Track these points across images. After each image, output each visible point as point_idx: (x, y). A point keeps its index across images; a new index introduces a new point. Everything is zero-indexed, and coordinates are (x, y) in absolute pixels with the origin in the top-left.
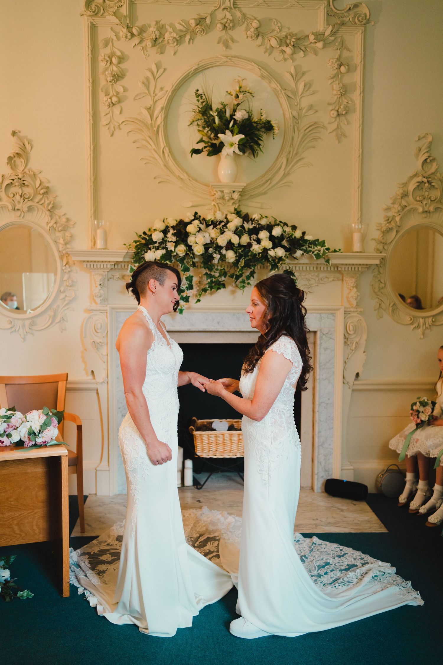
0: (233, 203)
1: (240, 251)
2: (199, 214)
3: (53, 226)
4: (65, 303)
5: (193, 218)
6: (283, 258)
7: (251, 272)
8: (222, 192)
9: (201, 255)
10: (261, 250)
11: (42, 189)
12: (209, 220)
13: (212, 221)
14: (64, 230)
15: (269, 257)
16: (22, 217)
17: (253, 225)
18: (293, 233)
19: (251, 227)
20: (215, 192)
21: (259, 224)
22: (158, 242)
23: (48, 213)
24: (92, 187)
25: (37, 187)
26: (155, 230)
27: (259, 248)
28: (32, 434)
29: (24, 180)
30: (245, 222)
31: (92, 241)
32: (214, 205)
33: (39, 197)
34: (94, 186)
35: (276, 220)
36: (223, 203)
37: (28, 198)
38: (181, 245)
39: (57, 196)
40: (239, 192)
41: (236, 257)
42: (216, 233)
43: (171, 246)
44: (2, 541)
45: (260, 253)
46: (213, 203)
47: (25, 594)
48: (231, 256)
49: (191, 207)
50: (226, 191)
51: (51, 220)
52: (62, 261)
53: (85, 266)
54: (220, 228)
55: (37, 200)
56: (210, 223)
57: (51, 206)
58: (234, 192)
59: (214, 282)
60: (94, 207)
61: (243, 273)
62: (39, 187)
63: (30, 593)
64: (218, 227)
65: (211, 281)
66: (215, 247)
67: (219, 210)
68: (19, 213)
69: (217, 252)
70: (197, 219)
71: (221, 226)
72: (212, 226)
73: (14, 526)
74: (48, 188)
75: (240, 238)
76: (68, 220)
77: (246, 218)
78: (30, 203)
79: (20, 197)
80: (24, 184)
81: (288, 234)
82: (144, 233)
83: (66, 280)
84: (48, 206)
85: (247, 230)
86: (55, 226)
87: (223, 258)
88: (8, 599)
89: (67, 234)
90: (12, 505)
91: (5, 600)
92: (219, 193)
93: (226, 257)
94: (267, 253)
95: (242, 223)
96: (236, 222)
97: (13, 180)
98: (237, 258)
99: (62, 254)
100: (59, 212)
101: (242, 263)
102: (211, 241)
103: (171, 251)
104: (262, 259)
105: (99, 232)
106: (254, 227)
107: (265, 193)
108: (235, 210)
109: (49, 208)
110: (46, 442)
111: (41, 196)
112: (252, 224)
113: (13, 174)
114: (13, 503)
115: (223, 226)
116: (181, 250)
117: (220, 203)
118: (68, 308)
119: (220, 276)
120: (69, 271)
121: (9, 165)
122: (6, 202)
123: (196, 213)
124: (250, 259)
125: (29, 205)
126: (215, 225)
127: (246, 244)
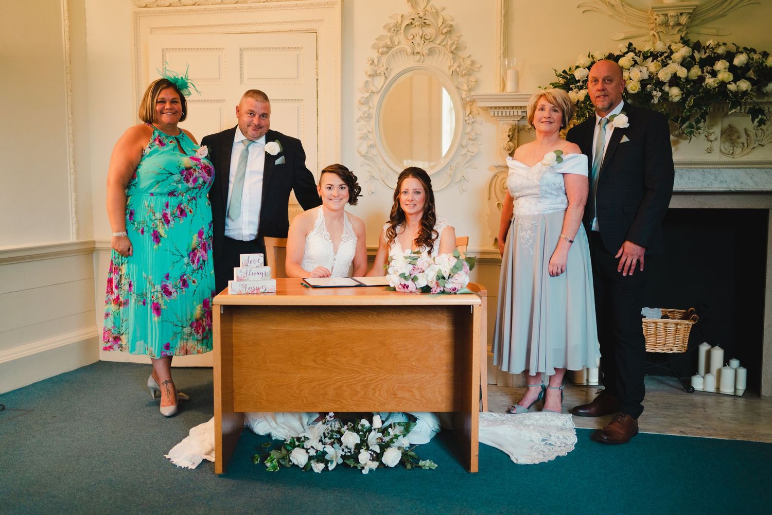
0: (679, 31)
1: (689, 86)
2: (634, 46)
3: (456, 70)
4: (467, 159)
5: (627, 50)
6: (749, 91)
7: (702, 113)
8: (666, 15)
9: (636, 94)
10: (718, 84)
11: (445, 27)
12: (648, 51)
13: (651, 53)
14: (468, 74)
15: (728, 92)
16: (421, 62)
17: (707, 54)
18: (764, 60)
19: (704, 56)
20: (657, 17)
21: (715, 53)
22: (582, 80)
23: (451, 55)
24: (503, 22)
25: (439, 26)
26: (577, 67)
27: (714, 81)
28: (440, 277)
29: (425, 19)
30: (695, 51)
31: (500, 86)
32: (654, 35)
33: (441, 37)
34: (505, 20)
35: (737, 48)
36: (666, 31)
37: (429, 39)
39: (461, 36)
40: (689, 13)
41: (682, 94)
42: (656, 67)
44: (400, 405)
45: (716, 88)
46: (652, 32)
47: (427, 464)
48: (675, 93)
49: (622, 39)
50: (671, 13)
51: (454, 63)
52: (465, 110)
53: (492, 114)
54: (662, 60)
55: (438, 41)
56: (649, 54)
57: (454, 47)
58: (681, 14)
60: (503, 46)
61: (691, 115)
62: (441, 26)
63: (433, 463)
64: (659, 59)
66: (654, 84)
67: (660, 41)
68: (418, 57)
69: (658, 89)
70: (632, 51)
71: (663, 57)
72: (651, 58)
73: (414, 389)
74: (451, 26)
75: (689, 70)
76: (473, 63)
77: (697, 46)
78: (431, 45)
79: (420, 38)
80: (425, 23)
81: (756, 63)
82: (564, 72)
83: (469, 133)
84: (451, 47)
85: (697, 60)
86: (458, 70)
87: (665, 97)
88: (409, 466)
89: (472, 79)
90: (414, 366)
91: (406, 467)
92: (662, 17)
93: (670, 95)
94: (726, 87)
95: (691, 53)
96: (682, 51)
97: (413, 19)
98: (684, 96)
99: (465, 103)
100: (463, 54)
101: (690, 101)
102: (649, 76)
104: (718, 96)
105: (510, 73)
106: (709, 57)
107: (723, 15)
108: (682, 38)
109: (453, 49)
110: (456, 288)
111: (444, 37)
112: (705, 53)
113: (414, 13)
114: (414, 364)
115: (666, 57)
117: (662, 32)
118: (470, 166)
120: (473, 122)
121: (409, 3)
122: (405, 45)
123: (630, 44)
124: (701, 97)
125: (430, 47)
126: (655, 57)
127: (696, 78)
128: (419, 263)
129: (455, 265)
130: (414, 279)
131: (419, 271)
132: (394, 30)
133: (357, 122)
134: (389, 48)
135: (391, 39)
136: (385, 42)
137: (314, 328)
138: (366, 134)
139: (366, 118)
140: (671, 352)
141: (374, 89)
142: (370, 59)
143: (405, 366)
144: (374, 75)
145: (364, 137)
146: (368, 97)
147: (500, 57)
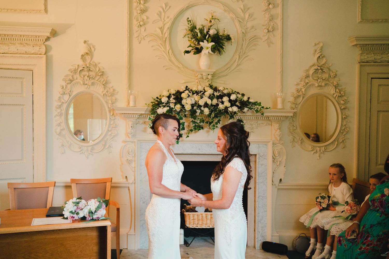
0: (208, 81)
1: (212, 108)
2: (188, 87)
3: (105, 93)
4: (112, 137)
5: (185, 89)
6: (237, 112)
7: (218, 120)
8: (202, 74)
9: (190, 110)
10: (224, 108)
11: (100, 73)
12: (194, 90)
13: (196, 91)
14: (112, 96)
15: (229, 112)
16: (88, 88)
17: (220, 94)
18: (243, 98)
19: (218, 94)
20: (198, 75)
21: (223, 93)
22: (165, 103)
23: (103, 86)
24: (128, 72)
26: (163, 96)
27: (223, 106)
28: (91, 213)
29: (90, 68)
30: (215, 92)
31: (127, 102)
32: (197, 82)
33: (98, 77)
35: (232, 91)
36: (202, 81)
37: (92, 78)
38: (178, 105)
39: (108, 77)
40: (212, 74)
41: (209, 111)
42: (198, 98)
43: (172, 105)
45: (223, 109)
46: (197, 81)
48: (206, 111)
49: (184, 83)
50: (204, 74)
51: (105, 90)
52: (110, 113)
53: (123, 116)
54: (201, 95)
55: (97, 79)
56: (195, 92)
57: (104, 82)
58: (208, 74)
59: (196, 126)
60: (128, 83)
61: (214, 121)
62: (98, 72)
65: (195, 125)
66: (197, 106)
67: (200, 85)
68: (86, 86)
69: (199, 109)
70: (187, 90)
71: (201, 94)
72: (196, 94)
74: (103, 72)
75: (212, 100)
76: (114, 90)
77: (215, 89)
78: (93, 81)
79: (87, 77)
80: (90, 70)
81: (240, 99)
82: (157, 98)
83: (112, 124)
84: (103, 82)
85: (216, 96)
86: (106, 93)
87: (202, 112)
89: (114, 98)
92: (200, 75)
93: (204, 112)
94: (228, 109)
95: (213, 92)
96: (210, 91)
97: (84, 68)
99: (110, 109)
100: (109, 86)
101: (213, 115)
102: (195, 102)
103: (172, 108)
104: (225, 113)
105: (132, 97)
107: (226, 75)
108: (209, 85)
109: (104, 83)
110: (99, 217)
111: (99, 77)
113: (84, 64)
115: (202, 94)
116: (178, 107)
118: (113, 140)
119: (200, 122)
120: (114, 119)
121: (82, 59)
122: (79, 80)
123: (187, 87)
124: (218, 113)
125: (92, 82)
126: (198, 93)
127: (215, 104)
128: (80, 205)
129: (98, 206)
130: (78, 214)
131: (79, 210)
132: (74, 72)
133: (55, 117)
134: (71, 81)
135: (72, 76)
136: (69, 77)
138: (59, 123)
139: (59, 115)
141: (63, 101)
142: (61, 86)
144: (64, 94)
145: (59, 125)
146: (60, 105)
147: (127, 88)
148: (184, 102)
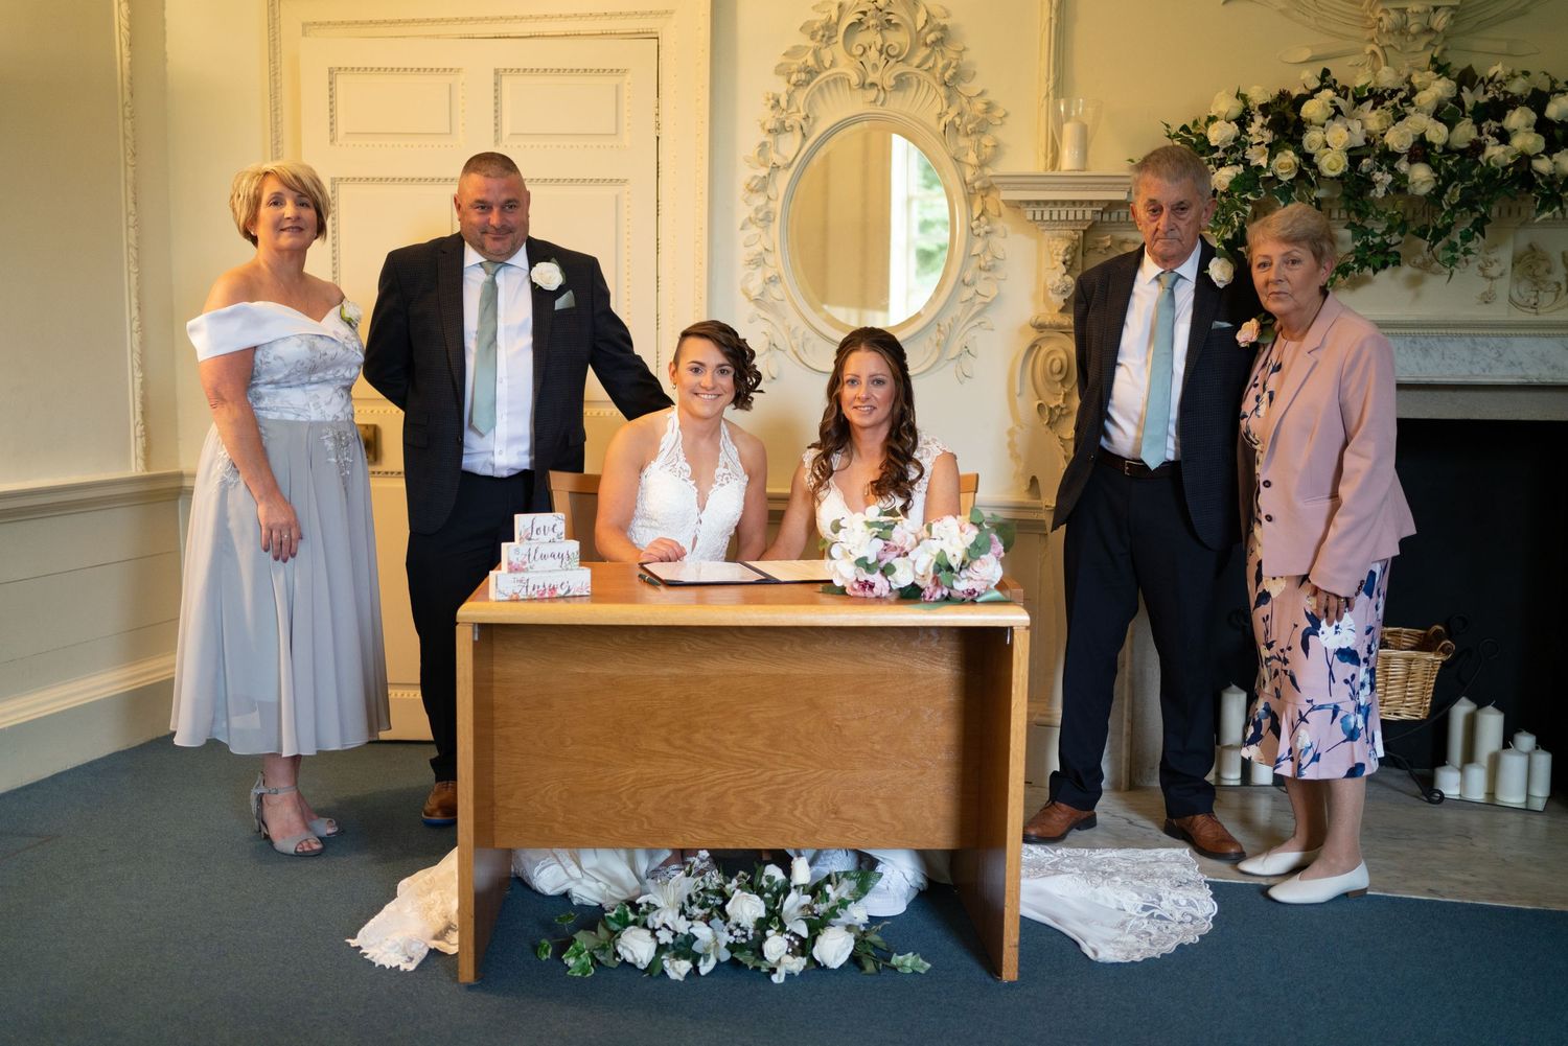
0: (1430, 44)
1: (1450, 163)
2: (1334, 75)
3: (953, 122)
4: (976, 309)
5: (1318, 84)
7: (1476, 220)
8: (1403, 11)
9: (1338, 178)
10: (1512, 157)
11: (931, 31)
12: (1363, 87)
13: (1370, 91)
14: (979, 132)
15: (1535, 176)
16: (879, 103)
17: (1490, 95)
19: (1483, 99)
20: (1383, 15)
21: (1506, 93)
22: (1222, 147)
23: (942, 90)
24: (1054, 21)
25: (918, 29)
26: (1212, 119)
27: (1504, 153)
28: (943, 567)
29: (889, 13)
30: (1464, 88)
31: (1047, 157)
32: (1373, 53)
33: (923, 52)
34: (1059, 18)
35: (1553, 82)
36: (1401, 45)
37: (897, 56)
38: (1287, 152)
39: (964, 50)
40: (1452, 8)
41: (1436, 179)
42: (1380, 120)
43: (1258, 158)
44: (849, 834)
45: (1510, 166)
46: (1370, 48)
47: (907, 961)
49: (1305, 62)
50: (1413, 8)
51: (949, 107)
52: (971, 206)
53: (1030, 217)
54: (1394, 107)
55: (916, 61)
56: (1367, 94)
57: (950, 72)
58: (1436, 9)
59: (1370, 248)
60: (1054, 70)
61: (1454, 223)
62: (923, 28)
63: (921, 961)
64: (1388, 103)
65: (1365, 245)
66: (1377, 156)
67: (1387, 65)
68: (872, 94)
69: (1384, 168)
70: (1329, 87)
71: (1396, 100)
72: (1370, 103)
73: (877, 802)
74: (944, 29)
75: (1451, 129)
76: (990, 107)
77: (1467, 79)
78: (901, 68)
79: (878, 54)
80: (889, 21)
82: (1185, 128)
83: (978, 255)
84: (943, 74)
85: (1469, 107)
86: (958, 121)
87: (1400, 185)
88: (870, 967)
89: (987, 141)
90: (878, 752)
91: (862, 968)
92: (1394, 15)
93: (1409, 181)
94: (1531, 165)
95: (1455, 92)
96: (1437, 89)
97: (864, 13)
98: (1440, 182)
99: (972, 191)
100: (971, 88)
101: (1453, 194)
102: (1367, 140)
103: (1259, 168)
104: (1513, 184)
105: (1069, 129)
106: (1494, 100)
107: (1522, 13)
108: (1434, 60)
109: (947, 76)
110: (975, 591)
111: (928, 51)
112: (1486, 92)
114: (877, 747)
115: (1402, 101)
116: (1287, 159)
117: (1391, 46)
118: (979, 324)
119: (1390, 230)
120: (987, 233)
122: (846, 67)
123: (1326, 72)
124: (1476, 187)
125: (898, 72)
126: (1378, 99)
127: (1468, 145)
128: (897, 536)
129: (974, 543)
130: (887, 570)
131: (895, 553)
132: (823, 36)
133: (742, 229)
134: (811, 73)
135: (816, 53)
136: (804, 60)
137: (668, 671)
138: (761, 254)
139: (761, 220)
140: (1395, 718)
141: (779, 161)
142: (770, 96)
143: (859, 752)
144: (780, 130)
145: (758, 261)
146: (765, 177)
147: (1048, 95)
148: (1312, 139)
